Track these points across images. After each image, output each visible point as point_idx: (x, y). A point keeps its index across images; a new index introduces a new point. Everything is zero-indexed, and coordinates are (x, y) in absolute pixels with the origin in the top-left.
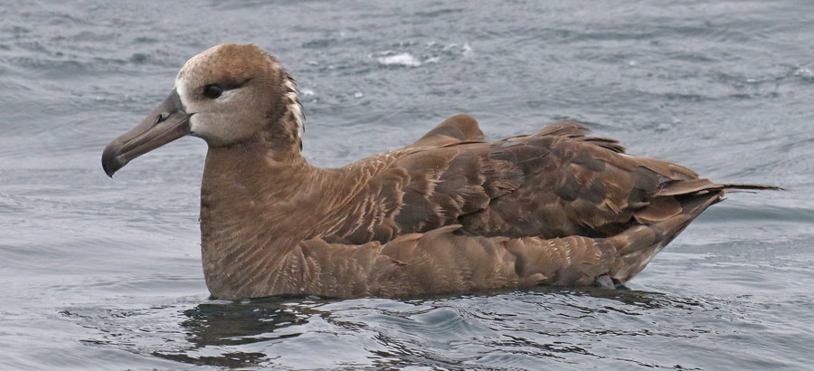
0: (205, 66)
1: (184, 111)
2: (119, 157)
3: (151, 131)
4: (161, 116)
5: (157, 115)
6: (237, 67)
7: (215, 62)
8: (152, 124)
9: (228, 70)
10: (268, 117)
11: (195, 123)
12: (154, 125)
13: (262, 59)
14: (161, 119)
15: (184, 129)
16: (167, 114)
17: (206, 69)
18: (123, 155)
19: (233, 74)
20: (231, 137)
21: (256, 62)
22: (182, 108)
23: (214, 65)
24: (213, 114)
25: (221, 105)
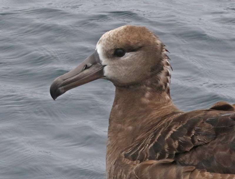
0: (115, 37)
1: (101, 63)
2: (60, 88)
3: (80, 74)
4: (87, 65)
5: (85, 64)
6: (134, 39)
7: (121, 35)
8: (81, 70)
9: (129, 40)
10: (151, 71)
11: (107, 71)
12: (82, 71)
13: (150, 36)
14: (87, 67)
15: (100, 75)
16: (90, 65)
17: (115, 39)
18: (63, 87)
19: (132, 42)
20: (129, 81)
21: (147, 37)
22: (99, 61)
23: (120, 37)
24: (118, 66)
25: (124, 61)
